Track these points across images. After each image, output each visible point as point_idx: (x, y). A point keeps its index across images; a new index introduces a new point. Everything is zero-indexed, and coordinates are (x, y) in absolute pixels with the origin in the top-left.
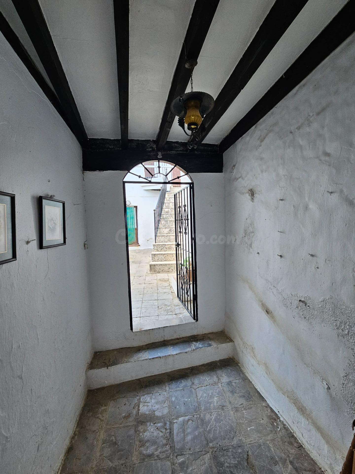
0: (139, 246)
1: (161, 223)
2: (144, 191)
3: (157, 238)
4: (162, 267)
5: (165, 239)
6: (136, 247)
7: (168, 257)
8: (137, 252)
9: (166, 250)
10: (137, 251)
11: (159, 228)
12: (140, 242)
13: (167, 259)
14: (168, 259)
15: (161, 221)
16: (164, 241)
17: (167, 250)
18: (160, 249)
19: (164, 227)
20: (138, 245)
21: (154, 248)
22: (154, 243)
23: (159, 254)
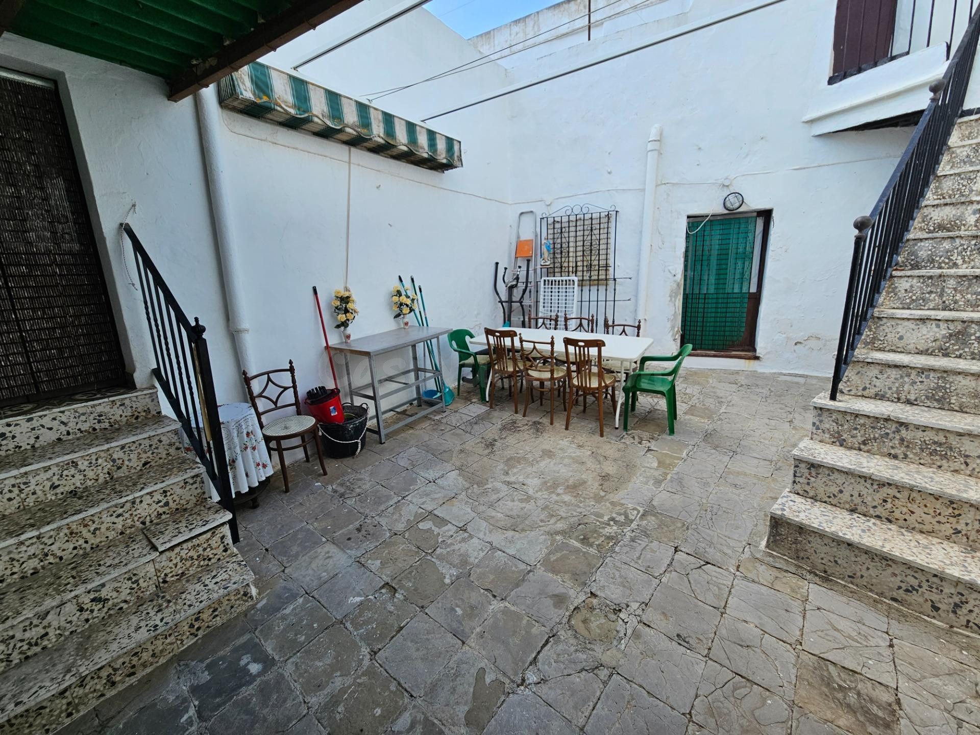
0: (757, 358)
1: (894, 290)
2: (818, 139)
3: (849, 373)
4: (854, 559)
5: (906, 387)
6: (743, 361)
7: (914, 507)
8: (742, 386)
9: (899, 451)
10: (742, 380)
11: (873, 317)
12: (762, 343)
13: (897, 514)
14: (912, 519)
15: (892, 277)
16: (898, 392)
17: (906, 456)
18: (860, 439)
19: (906, 313)
20: (750, 354)
21: (821, 421)
22: (823, 399)
23: (847, 473)
